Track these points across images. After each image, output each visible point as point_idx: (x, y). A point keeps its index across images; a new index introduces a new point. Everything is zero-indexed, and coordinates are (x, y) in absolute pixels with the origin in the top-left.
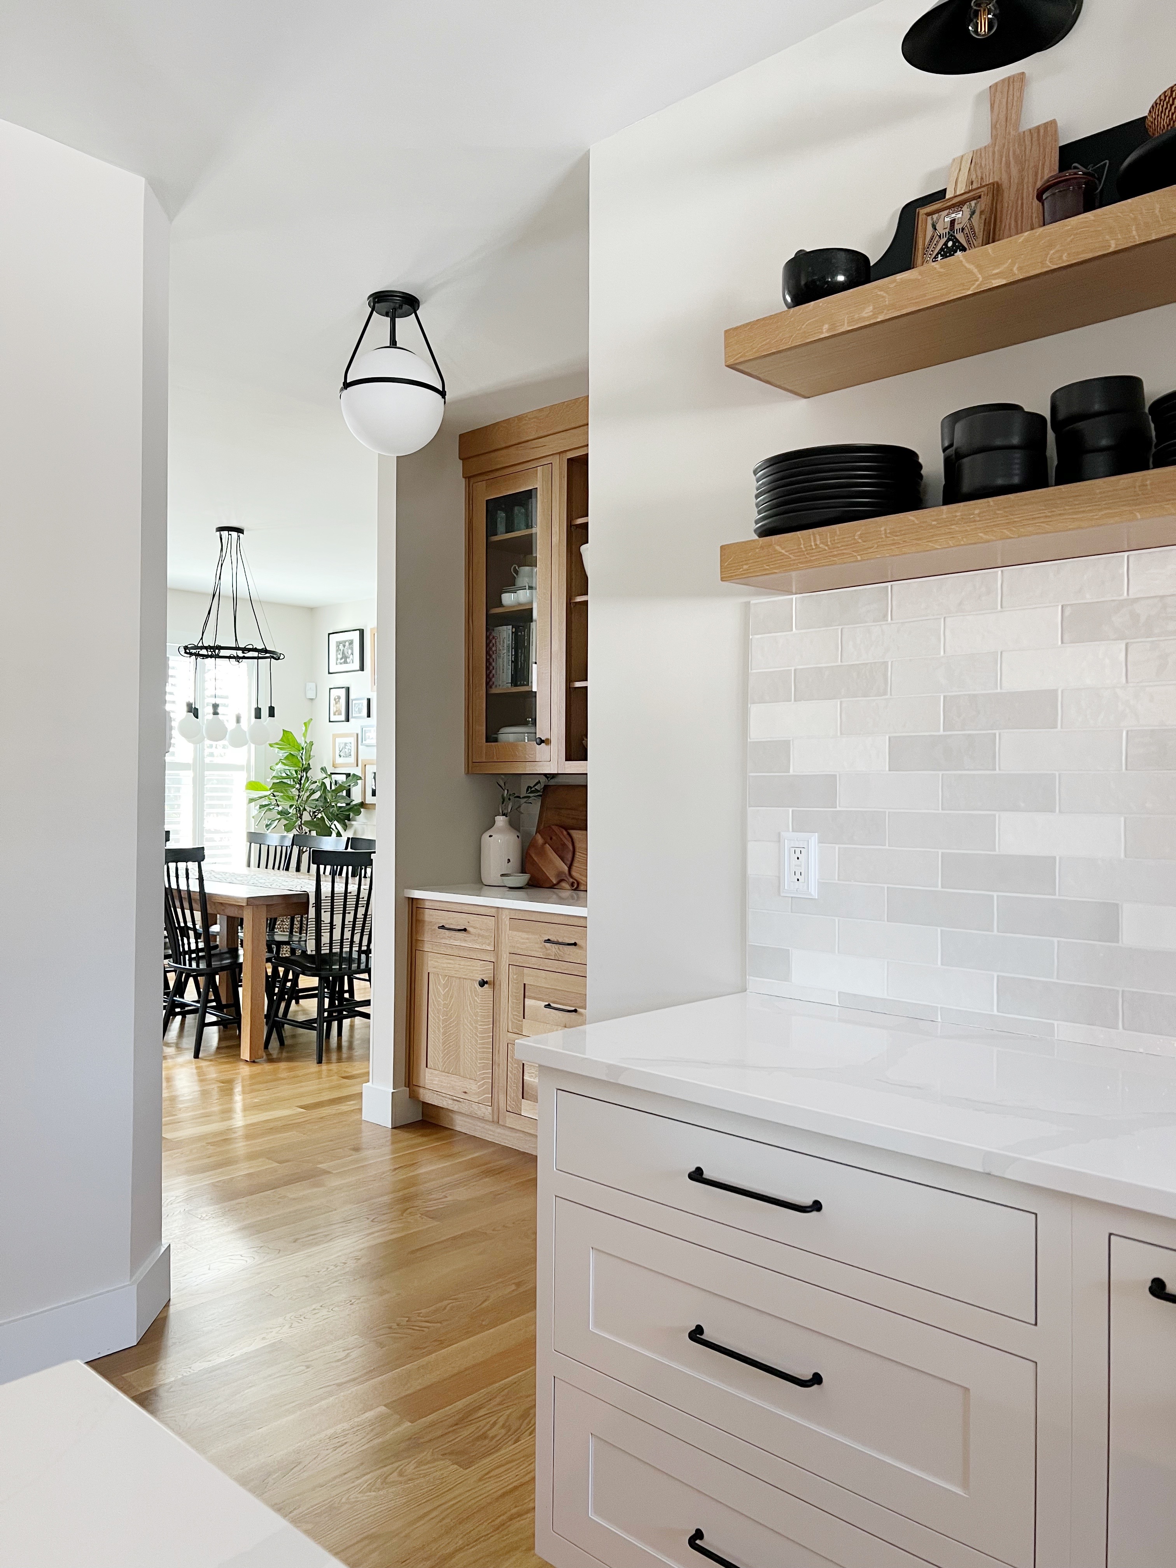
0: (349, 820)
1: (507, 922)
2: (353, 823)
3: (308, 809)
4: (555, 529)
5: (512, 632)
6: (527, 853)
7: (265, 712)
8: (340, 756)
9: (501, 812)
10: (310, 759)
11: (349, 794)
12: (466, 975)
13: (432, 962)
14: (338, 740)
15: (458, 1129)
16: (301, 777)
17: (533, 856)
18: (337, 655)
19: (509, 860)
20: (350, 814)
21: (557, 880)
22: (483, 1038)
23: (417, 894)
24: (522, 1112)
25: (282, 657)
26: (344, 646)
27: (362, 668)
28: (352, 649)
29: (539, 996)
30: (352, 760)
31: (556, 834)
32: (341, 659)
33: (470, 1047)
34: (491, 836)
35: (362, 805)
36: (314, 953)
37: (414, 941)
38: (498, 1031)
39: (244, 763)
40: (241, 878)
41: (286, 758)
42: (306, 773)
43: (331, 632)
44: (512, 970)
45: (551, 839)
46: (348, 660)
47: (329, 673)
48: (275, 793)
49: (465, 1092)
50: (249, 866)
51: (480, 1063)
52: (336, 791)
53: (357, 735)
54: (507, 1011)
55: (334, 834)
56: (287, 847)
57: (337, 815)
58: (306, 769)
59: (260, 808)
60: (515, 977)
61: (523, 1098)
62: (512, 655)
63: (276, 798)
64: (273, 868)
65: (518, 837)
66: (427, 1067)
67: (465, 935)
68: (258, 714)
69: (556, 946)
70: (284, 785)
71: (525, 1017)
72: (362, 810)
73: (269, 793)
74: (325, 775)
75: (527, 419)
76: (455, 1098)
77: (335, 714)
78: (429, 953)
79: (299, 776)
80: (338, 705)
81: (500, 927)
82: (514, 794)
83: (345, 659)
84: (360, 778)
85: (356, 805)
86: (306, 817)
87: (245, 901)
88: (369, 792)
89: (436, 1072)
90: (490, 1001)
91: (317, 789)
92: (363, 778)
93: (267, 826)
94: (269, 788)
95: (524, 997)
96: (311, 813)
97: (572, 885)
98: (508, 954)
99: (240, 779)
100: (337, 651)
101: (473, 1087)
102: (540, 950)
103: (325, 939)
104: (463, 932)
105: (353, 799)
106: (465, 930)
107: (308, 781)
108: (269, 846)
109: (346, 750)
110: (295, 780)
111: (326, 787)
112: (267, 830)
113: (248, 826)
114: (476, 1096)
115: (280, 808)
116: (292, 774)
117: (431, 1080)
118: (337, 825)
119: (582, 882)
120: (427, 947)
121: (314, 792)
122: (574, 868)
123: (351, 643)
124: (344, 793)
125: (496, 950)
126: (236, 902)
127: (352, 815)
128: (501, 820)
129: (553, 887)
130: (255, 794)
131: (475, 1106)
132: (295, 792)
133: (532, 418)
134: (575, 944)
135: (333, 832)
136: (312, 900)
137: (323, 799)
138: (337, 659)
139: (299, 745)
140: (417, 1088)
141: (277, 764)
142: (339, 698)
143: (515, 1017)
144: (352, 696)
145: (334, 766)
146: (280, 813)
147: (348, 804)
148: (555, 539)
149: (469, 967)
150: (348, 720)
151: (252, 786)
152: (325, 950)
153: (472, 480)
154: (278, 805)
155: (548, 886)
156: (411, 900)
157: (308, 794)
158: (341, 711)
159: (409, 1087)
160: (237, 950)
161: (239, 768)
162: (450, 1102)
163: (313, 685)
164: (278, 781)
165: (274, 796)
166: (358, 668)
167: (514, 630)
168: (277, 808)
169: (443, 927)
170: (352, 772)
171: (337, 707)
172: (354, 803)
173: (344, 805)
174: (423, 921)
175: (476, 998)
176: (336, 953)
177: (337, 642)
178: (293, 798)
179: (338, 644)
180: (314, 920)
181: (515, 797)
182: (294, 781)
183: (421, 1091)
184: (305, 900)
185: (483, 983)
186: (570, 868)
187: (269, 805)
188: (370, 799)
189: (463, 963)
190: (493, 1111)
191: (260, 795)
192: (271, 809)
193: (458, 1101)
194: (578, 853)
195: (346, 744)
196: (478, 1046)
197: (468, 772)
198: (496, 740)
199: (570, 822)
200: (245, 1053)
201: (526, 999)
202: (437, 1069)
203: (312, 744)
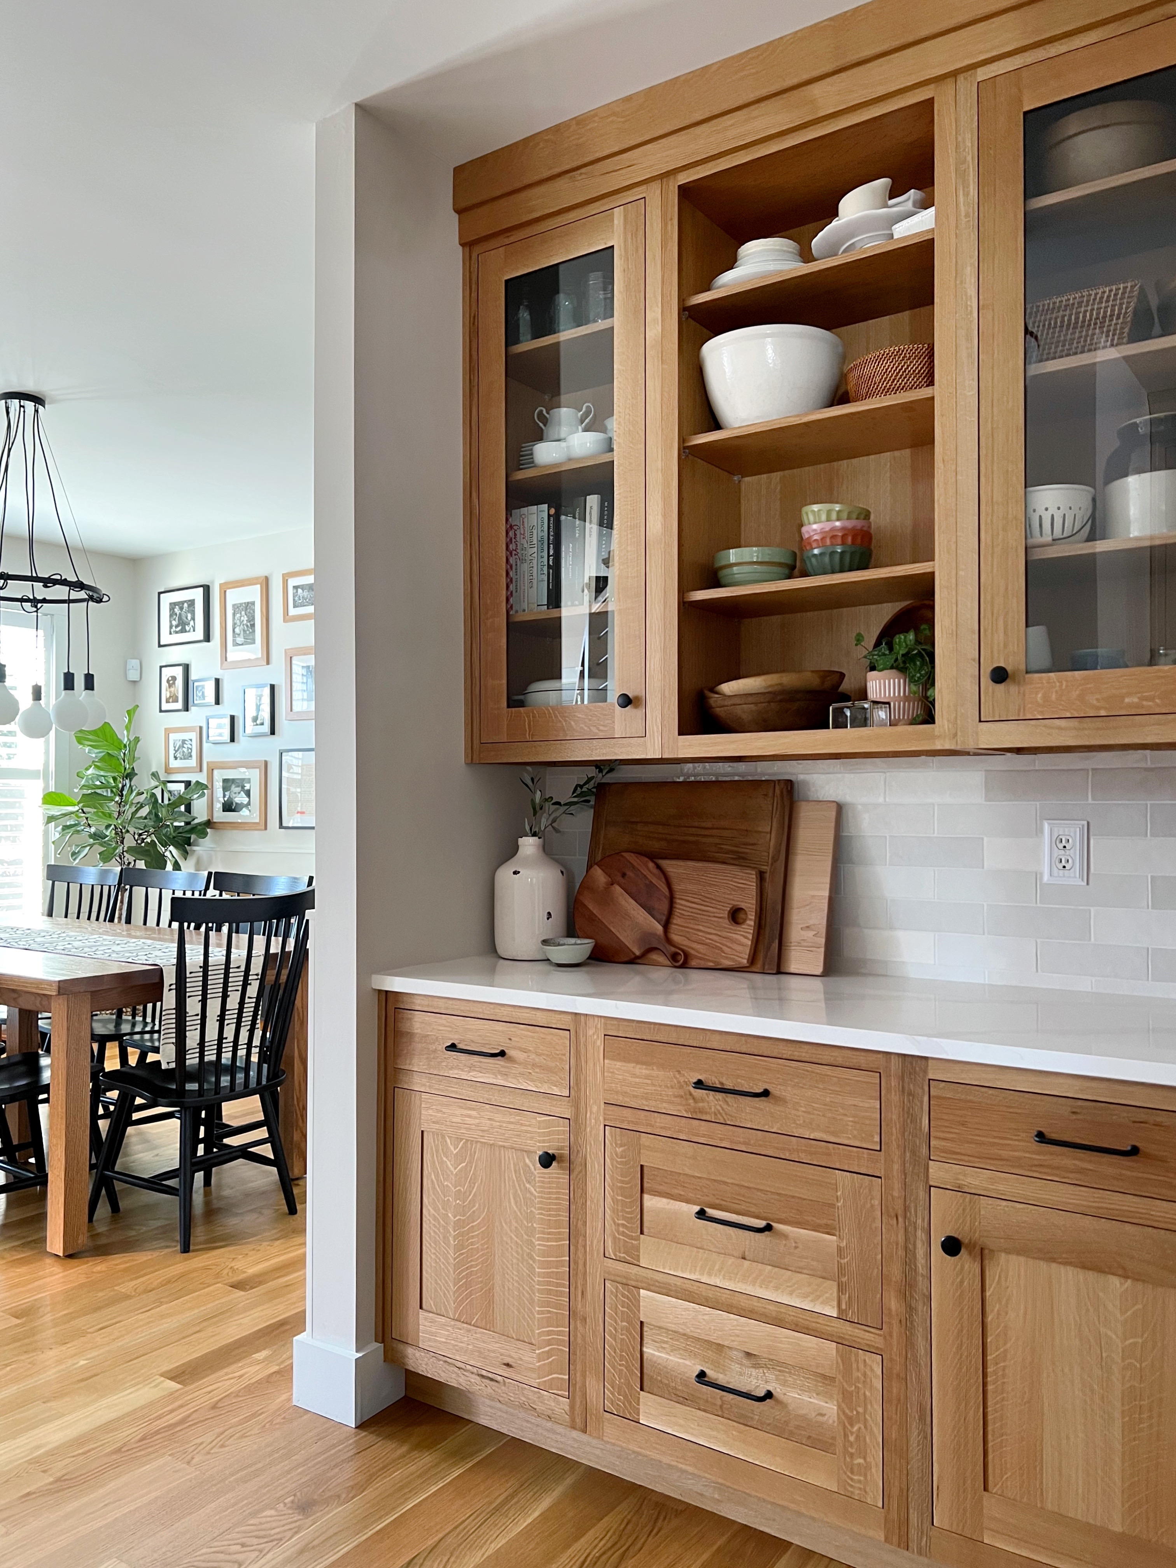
0: (189, 845)
1: (600, 1043)
2: (195, 848)
3: (132, 830)
4: (654, 313)
5: (549, 516)
6: (576, 900)
7: (79, 682)
8: (176, 758)
9: (527, 828)
10: (134, 761)
11: (188, 809)
12: (506, 1140)
13: (430, 1112)
14: (173, 737)
15: (484, 1421)
16: (123, 786)
17: (591, 906)
18: (171, 622)
19: (549, 914)
20: (190, 838)
21: (642, 950)
22: (548, 1265)
23: (397, 984)
24: (641, 1417)
25: (105, 598)
26: (181, 609)
27: (207, 638)
28: (193, 613)
29: (676, 1191)
30: (193, 762)
31: (633, 867)
32: (177, 626)
33: (516, 1278)
34: (515, 873)
35: (209, 824)
36: (173, 1065)
37: (390, 1070)
38: (580, 1255)
39: (40, 767)
40: (43, 939)
41: (102, 760)
42: (130, 781)
43: (163, 590)
44: (611, 1133)
45: (624, 875)
46: (187, 628)
47: (160, 646)
48: (85, 809)
49: (508, 1365)
50: (50, 914)
51: (539, 1313)
52: (173, 805)
53: (201, 728)
54: (601, 1215)
55: (169, 867)
56: (110, 886)
57: (174, 837)
58: (130, 775)
59: (63, 830)
60: (619, 1150)
61: (642, 1389)
62: (549, 556)
63: (87, 815)
64: (89, 918)
65: (562, 872)
66: (421, 1307)
67: (502, 1063)
68: (69, 682)
69: (720, 1096)
70: (99, 797)
71: (645, 1230)
72: (208, 830)
73: (77, 808)
74: (156, 783)
75: (596, 119)
76: (484, 1373)
77: (167, 702)
78: (424, 1096)
79: (120, 785)
80: (172, 689)
81: (583, 1051)
82: (552, 798)
83: (182, 626)
84: (206, 787)
85: (199, 824)
86: (129, 841)
87: (55, 987)
88: (218, 806)
89: (443, 1320)
90: (563, 1194)
91: (146, 802)
92: (210, 787)
93: (74, 854)
94: (76, 802)
95: (642, 1191)
96: (136, 837)
97: (674, 957)
98: (602, 1105)
99: (35, 790)
100: (171, 616)
101: (528, 1357)
102: (678, 1100)
103: (192, 1039)
104: (499, 1058)
105: (195, 815)
106: (502, 1054)
107: (132, 791)
108: (81, 885)
109: (185, 750)
110: (114, 790)
111: (156, 800)
112: (74, 860)
113: (46, 856)
114: (534, 1376)
115: (93, 830)
116: (108, 782)
117: (432, 1334)
118: (172, 852)
119: (692, 952)
120: (418, 1083)
121: (142, 807)
122: (673, 927)
123: (192, 603)
124: (182, 808)
125: (575, 1097)
126: (37, 988)
127: (193, 837)
128: (529, 845)
129: (633, 961)
130: (56, 811)
131: (529, 1392)
132: (113, 806)
133: (608, 117)
134: (766, 1093)
135: (168, 862)
136: (170, 978)
137: (153, 816)
138: (171, 627)
139: (121, 741)
140: (401, 1346)
141: (87, 769)
142: (174, 678)
143: (621, 1229)
144: (193, 676)
145: (168, 771)
146: (94, 836)
147: (187, 823)
148: (654, 332)
149: (512, 1126)
150: (186, 708)
151: (49, 799)
152: (192, 1060)
153: (477, 250)
154: (89, 826)
155: (626, 959)
156: (384, 994)
157: (134, 809)
158: (177, 697)
159: (383, 1342)
160: (37, 1057)
161: (33, 775)
162: (475, 1379)
163: (135, 663)
164: (89, 791)
165: (84, 813)
166: (201, 638)
167: (552, 511)
168: (87, 829)
169: (453, 1047)
170: (193, 778)
171: (170, 692)
172: (196, 821)
173: (182, 824)
174: (410, 1035)
175: (528, 1186)
176: (210, 1062)
177: (171, 604)
178: (110, 816)
179: (173, 605)
180: (174, 1011)
181: (553, 804)
182: (112, 791)
183: (410, 1351)
184: (157, 980)
185: (547, 1160)
186: (666, 926)
187: (75, 825)
188: (219, 816)
189: (498, 1117)
190: (572, 1407)
191: (64, 812)
192: (78, 831)
193: (492, 1380)
194: (678, 901)
195: (184, 741)
196: (536, 1279)
197: (471, 762)
198: (521, 704)
199: (656, 846)
200: (55, 1242)
201: (646, 1196)
202: (443, 1312)
203: (137, 740)
